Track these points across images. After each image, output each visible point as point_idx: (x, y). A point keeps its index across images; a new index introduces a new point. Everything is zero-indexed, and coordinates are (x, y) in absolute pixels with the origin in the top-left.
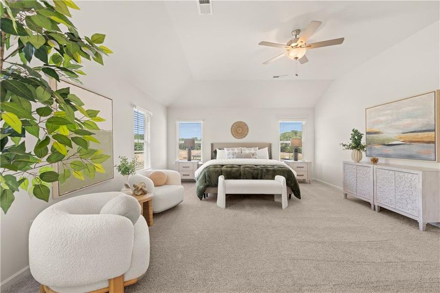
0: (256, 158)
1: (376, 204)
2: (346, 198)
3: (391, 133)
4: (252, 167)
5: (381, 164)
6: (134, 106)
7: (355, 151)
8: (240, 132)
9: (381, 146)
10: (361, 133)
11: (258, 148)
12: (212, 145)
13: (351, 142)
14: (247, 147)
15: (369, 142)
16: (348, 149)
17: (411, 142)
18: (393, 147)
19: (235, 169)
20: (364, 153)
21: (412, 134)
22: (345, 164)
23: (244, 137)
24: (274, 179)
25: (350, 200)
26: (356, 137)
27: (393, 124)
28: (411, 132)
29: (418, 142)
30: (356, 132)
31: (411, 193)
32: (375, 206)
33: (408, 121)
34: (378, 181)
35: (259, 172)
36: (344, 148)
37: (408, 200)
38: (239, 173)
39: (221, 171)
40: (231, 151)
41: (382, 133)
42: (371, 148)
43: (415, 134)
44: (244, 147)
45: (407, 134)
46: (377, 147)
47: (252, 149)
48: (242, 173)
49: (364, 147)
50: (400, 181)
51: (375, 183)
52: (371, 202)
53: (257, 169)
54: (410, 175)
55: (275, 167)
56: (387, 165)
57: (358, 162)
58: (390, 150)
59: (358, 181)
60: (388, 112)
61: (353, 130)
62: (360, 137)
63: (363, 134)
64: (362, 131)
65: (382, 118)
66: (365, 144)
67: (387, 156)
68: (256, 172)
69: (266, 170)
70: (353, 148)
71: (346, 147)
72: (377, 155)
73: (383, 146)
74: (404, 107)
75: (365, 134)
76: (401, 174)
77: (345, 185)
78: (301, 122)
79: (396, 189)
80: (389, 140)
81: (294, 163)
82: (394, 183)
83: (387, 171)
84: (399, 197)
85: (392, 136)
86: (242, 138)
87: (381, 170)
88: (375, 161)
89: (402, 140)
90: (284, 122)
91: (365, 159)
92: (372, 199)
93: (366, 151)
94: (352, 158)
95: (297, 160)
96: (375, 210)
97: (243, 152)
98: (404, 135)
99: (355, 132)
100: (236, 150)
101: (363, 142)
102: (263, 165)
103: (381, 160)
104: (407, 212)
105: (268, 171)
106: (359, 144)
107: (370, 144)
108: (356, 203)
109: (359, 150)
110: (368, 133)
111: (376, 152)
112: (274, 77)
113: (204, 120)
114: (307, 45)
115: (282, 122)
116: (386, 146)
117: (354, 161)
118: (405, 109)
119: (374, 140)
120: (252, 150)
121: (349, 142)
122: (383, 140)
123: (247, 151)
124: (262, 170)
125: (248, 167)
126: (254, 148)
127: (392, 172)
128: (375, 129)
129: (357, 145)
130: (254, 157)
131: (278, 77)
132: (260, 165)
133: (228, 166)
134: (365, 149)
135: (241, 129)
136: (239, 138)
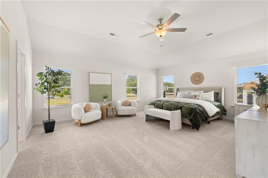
0: (198, 99)
6: (126, 74)
8: (197, 80)
11: (203, 91)
12: (178, 89)
38: (162, 105)
39: (155, 104)
53: (172, 104)
69: (176, 105)
86: (198, 84)
95: (251, 104)
97: (190, 94)
100: (186, 92)
113: (174, 74)
123: (193, 93)
125: (169, 103)
126: (199, 91)
130: (197, 97)
135: (198, 78)
136: (196, 84)
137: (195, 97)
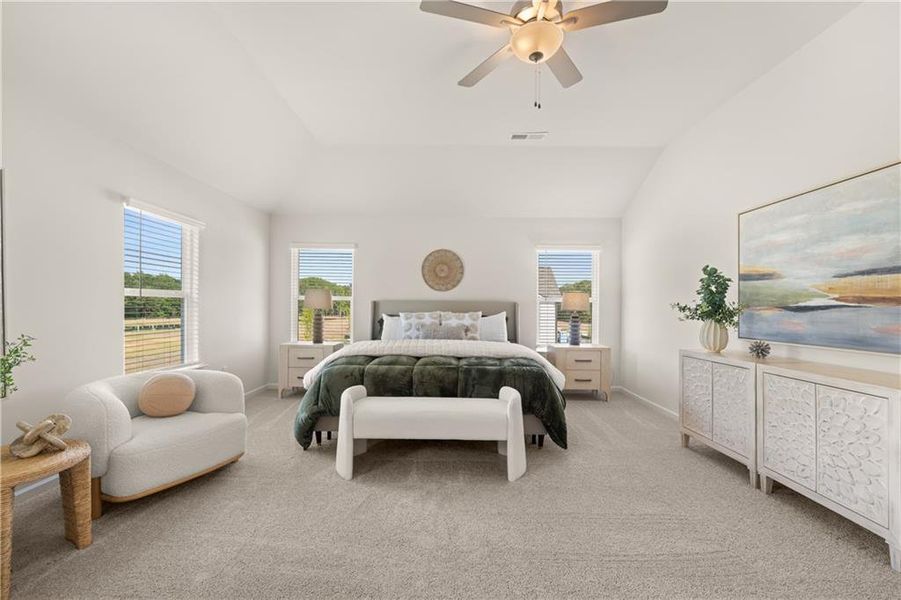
0: (474, 339)
1: (763, 473)
2: (687, 446)
3: (804, 277)
4: (444, 364)
5: (778, 362)
6: (124, 198)
7: (710, 323)
8: (443, 275)
9: (777, 312)
10: (726, 277)
11: (480, 313)
12: (375, 305)
13: (699, 300)
14: (453, 312)
15: (748, 302)
16: (693, 318)
17: (863, 300)
18: (810, 313)
19: (398, 367)
20: (732, 331)
21: (866, 277)
22: (685, 356)
23: (454, 286)
24: (497, 397)
25: (696, 451)
26: (713, 288)
27: (809, 251)
28: (862, 273)
29: (883, 300)
30: (712, 273)
31: (863, 453)
32: (758, 476)
33: (850, 243)
34: (767, 410)
35: (461, 376)
36: (682, 315)
37: (855, 472)
38: (407, 379)
39: (362, 374)
40: (414, 321)
41: (779, 277)
42: (751, 318)
43: (874, 277)
44: (448, 310)
45: (849, 279)
46: (768, 313)
47: (467, 315)
48: (415, 379)
49: (731, 314)
50: (830, 413)
51: (760, 412)
52: (750, 465)
53: (457, 369)
54: (864, 398)
55: (507, 363)
56: (793, 363)
57: (718, 352)
58: (799, 323)
59: (715, 405)
60: (797, 219)
61: (705, 270)
62: (723, 287)
63: (729, 280)
64: (728, 271)
65: (783, 237)
66: (736, 306)
67: (794, 339)
68: (452, 375)
69: (478, 370)
70: (705, 316)
71: (687, 313)
72: (767, 335)
73: (784, 312)
74: (840, 205)
75: (735, 279)
76: (835, 394)
77: (685, 411)
78: (588, 252)
79: (820, 436)
80: (798, 295)
81: (567, 350)
82: (813, 418)
83: (793, 383)
84: (827, 459)
85: (807, 284)
86: (447, 289)
87: (776, 379)
88: (760, 352)
89: (837, 296)
90: (550, 252)
91: (737, 345)
92: (752, 458)
93: (737, 324)
94: (702, 342)
95: (577, 344)
96: (758, 486)
97: (443, 323)
98: (843, 280)
99: (710, 275)
100: (428, 318)
101: (731, 299)
102: (477, 358)
103: (778, 350)
104: (853, 507)
105: (483, 373)
106: (720, 306)
107: (748, 307)
108: (710, 463)
109: (719, 321)
110: (743, 277)
111: (764, 327)
112: (514, 137)
113: (356, 246)
114: (564, 18)
115: (543, 252)
116: (789, 312)
117: (706, 351)
118: (842, 209)
119: (757, 294)
120: (467, 320)
121: (696, 300)
122: (785, 297)
123: (453, 321)
124: (468, 372)
125: (434, 363)
126: (471, 313)
127: (807, 386)
128: (762, 266)
129: (715, 308)
130: (470, 334)
131: (525, 137)
132: (471, 357)
133: (384, 359)
134: (736, 319)
135: (445, 268)
136: (440, 290)
137: (466, 332)
